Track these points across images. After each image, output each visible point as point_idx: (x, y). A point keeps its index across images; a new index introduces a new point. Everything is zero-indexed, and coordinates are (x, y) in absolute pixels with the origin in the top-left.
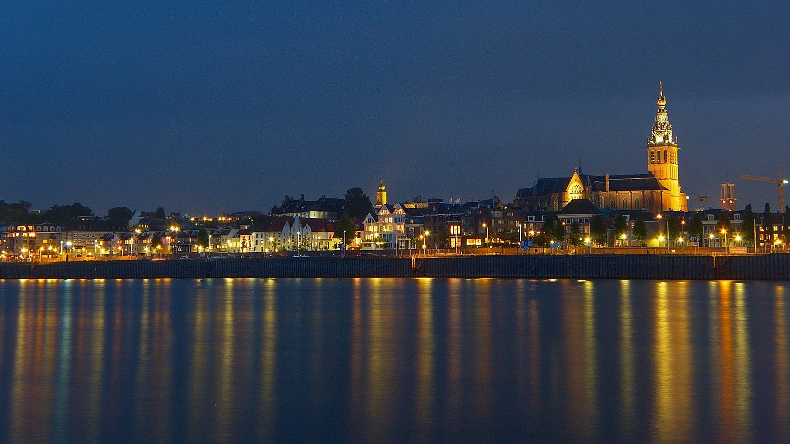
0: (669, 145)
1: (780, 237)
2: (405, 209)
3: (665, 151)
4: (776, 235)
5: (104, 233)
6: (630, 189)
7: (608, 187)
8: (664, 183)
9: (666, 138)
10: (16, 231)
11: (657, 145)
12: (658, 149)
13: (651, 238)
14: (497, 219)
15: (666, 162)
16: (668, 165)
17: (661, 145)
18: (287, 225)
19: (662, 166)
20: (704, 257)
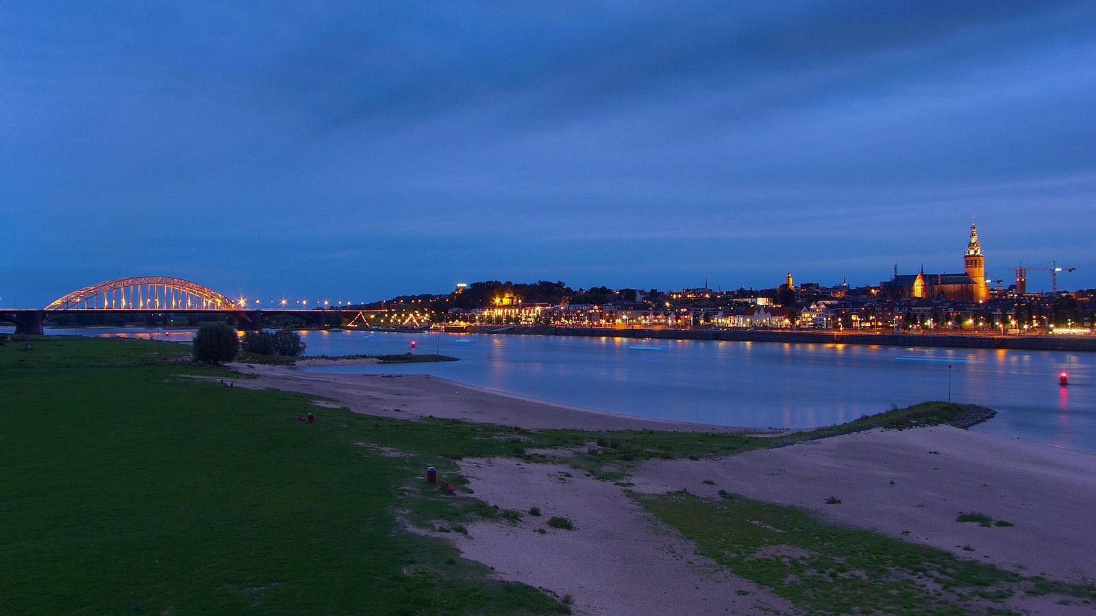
0: (978, 256)
1: (1037, 322)
2: (826, 305)
3: (976, 260)
4: (1034, 321)
5: (643, 312)
6: (954, 284)
7: (939, 282)
8: (975, 280)
9: (976, 252)
10: (592, 309)
11: (970, 256)
12: (972, 258)
13: (965, 321)
14: (878, 312)
15: (976, 267)
16: (977, 268)
17: (973, 256)
18: (756, 311)
19: (973, 269)
20: (991, 339)
